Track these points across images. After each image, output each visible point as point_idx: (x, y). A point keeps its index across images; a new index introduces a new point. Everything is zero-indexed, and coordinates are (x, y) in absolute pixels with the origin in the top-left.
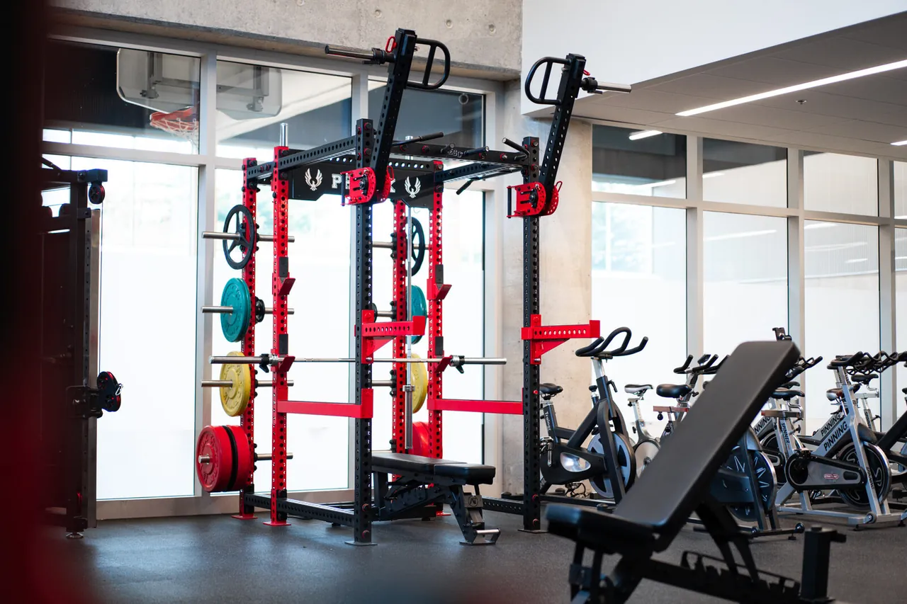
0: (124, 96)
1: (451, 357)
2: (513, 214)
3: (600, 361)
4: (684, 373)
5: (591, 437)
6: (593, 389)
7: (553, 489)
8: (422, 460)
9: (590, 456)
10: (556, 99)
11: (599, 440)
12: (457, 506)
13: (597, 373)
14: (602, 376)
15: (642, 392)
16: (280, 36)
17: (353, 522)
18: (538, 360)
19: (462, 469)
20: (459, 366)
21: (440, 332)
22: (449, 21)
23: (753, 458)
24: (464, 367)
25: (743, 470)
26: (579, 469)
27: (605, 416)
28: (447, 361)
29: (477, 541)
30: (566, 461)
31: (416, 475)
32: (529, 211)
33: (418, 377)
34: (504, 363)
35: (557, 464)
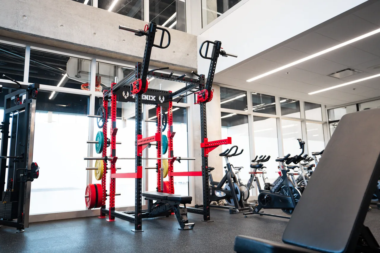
0: (69, 77)
1: (176, 157)
2: (196, 102)
3: (227, 158)
4: (254, 162)
5: (225, 184)
6: (225, 167)
7: (212, 203)
8: (166, 194)
9: (225, 191)
10: (211, 57)
11: (229, 185)
12: (177, 213)
13: (227, 162)
14: (228, 163)
15: (239, 169)
16: (117, 51)
17: (134, 221)
18: (207, 155)
19: (179, 198)
20: (179, 160)
21: (172, 149)
22: (174, 52)
23: (292, 190)
24: (181, 161)
25: (287, 195)
26: (221, 196)
27: (231, 177)
28: (174, 159)
29: (185, 228)
30: (217, 193)
31: (162, 200)
32: (202, 100)
33: (165, 165)
34: (195, 159)
35: (214, 194)
